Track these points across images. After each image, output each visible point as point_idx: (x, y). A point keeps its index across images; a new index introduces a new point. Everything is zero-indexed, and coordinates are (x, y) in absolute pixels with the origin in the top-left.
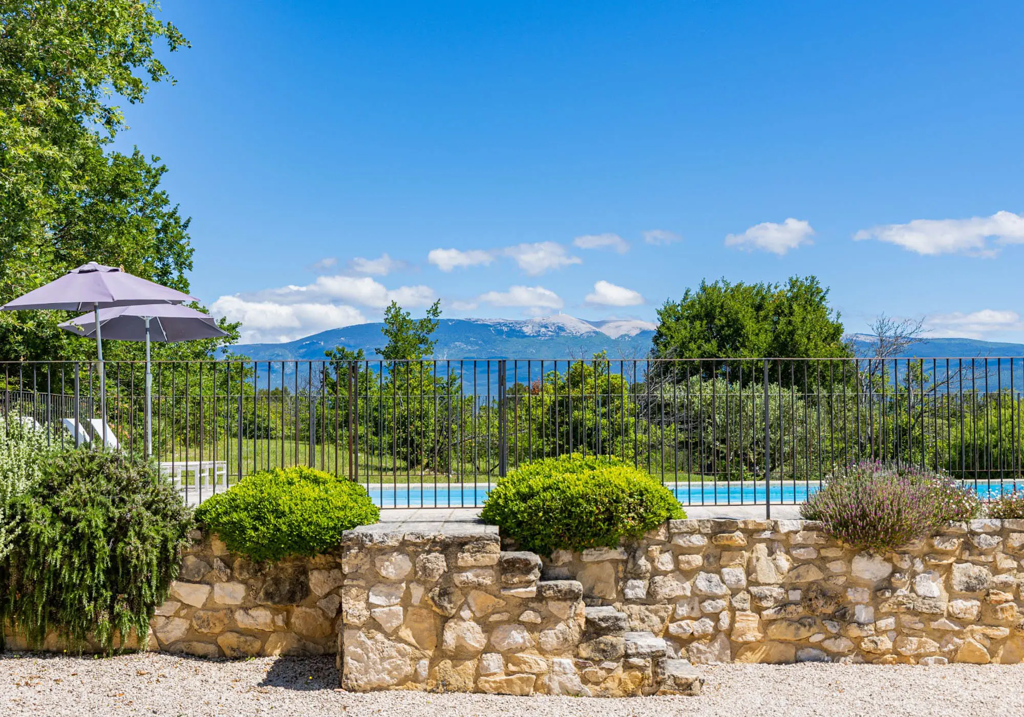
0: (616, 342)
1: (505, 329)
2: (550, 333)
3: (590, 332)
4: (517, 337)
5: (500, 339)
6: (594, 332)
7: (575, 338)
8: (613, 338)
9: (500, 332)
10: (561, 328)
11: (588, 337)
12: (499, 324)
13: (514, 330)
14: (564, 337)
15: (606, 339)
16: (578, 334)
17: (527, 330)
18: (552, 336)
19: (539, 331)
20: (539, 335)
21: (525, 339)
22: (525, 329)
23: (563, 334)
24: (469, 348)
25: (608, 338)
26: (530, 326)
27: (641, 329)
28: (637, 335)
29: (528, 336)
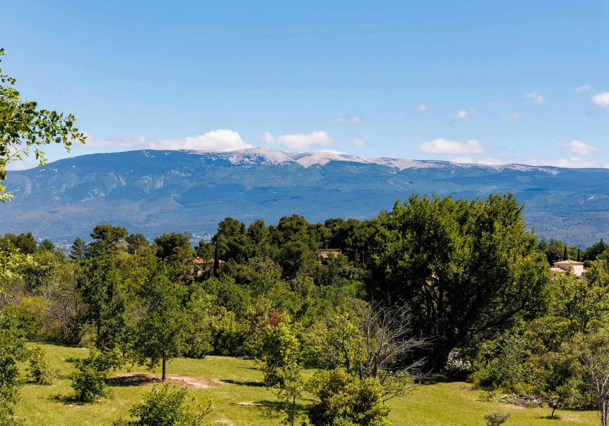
0: (309, 169)
1: (214, 159)
2: (252, 163)
3: (287, 162)
4: (224, 166)
5: (209, 167)
6: (290, 162)
7: (274, 166)
8: (306, 167)
9: (209, 162)
10: (261, 159)
11: (285, 166)
12: (209, 154)
13: (222, 160)
14: (265, 165)
15: (301, 168)
16: (277, 164)
17: (233, 160)
18: (253, 165)
19: (243, 161)
20: (243, 164)
21: (231, 168)
22: (231, 159)
23: (263, 163)
24: (183, 174)
25: (302, 167)
26: (235, 157)
27: (330, 159)
28: (327, 164)
29: (234, 165)
